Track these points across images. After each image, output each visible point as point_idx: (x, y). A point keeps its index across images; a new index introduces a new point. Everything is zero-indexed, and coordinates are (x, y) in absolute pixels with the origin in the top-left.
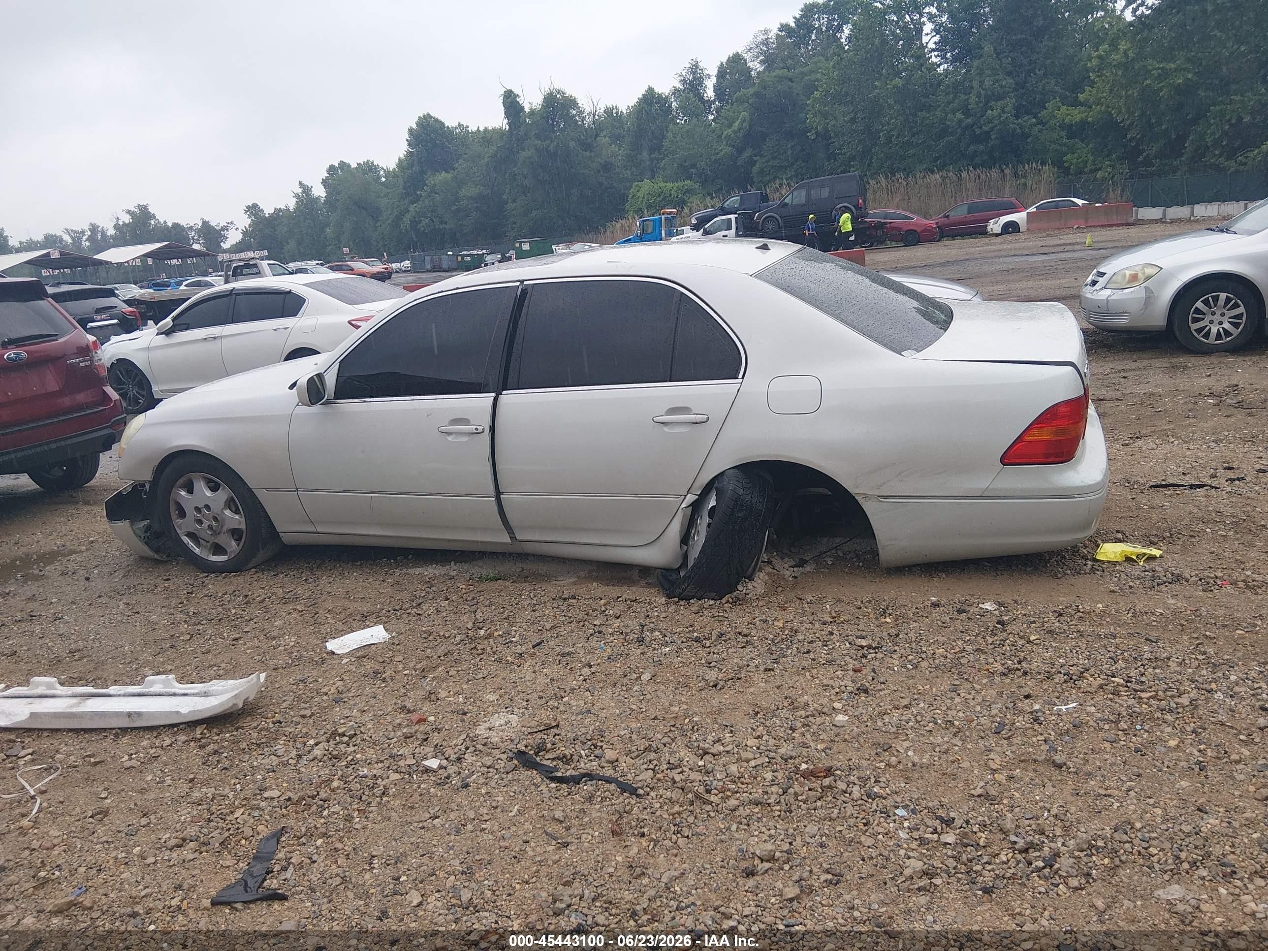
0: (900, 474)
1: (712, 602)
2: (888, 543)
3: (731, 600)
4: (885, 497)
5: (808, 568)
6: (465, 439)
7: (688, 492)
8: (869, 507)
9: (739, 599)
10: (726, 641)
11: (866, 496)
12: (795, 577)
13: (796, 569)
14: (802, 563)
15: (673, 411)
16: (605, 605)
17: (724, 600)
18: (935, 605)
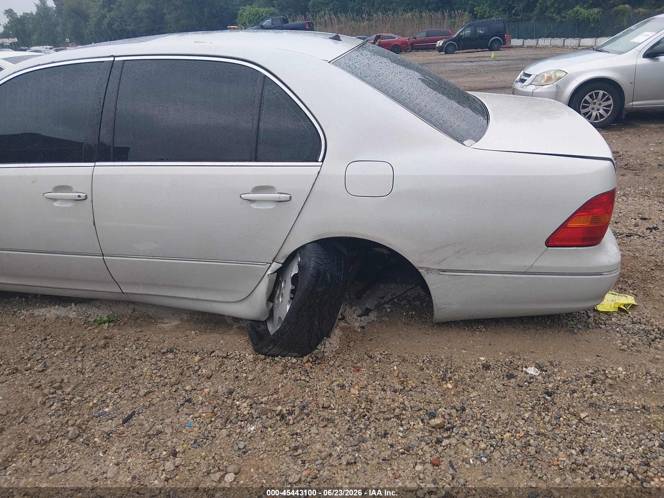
0: (458, 252)
1: (294, 360)
2: (443, 306)
3: (311, 359)
4: (444, 271)
5: (373, 316)
6: (69, 205)
7: (273, 261)
8: (429, 279)
9: (317, 358)
10: (308, 415)
11: (428, 269)
12: (363, 327)
13: (363, 318)
14: (367, 312)
15: (257, 189)
16: (199, 361)
17: (305, 359)
18: (486, 367)
